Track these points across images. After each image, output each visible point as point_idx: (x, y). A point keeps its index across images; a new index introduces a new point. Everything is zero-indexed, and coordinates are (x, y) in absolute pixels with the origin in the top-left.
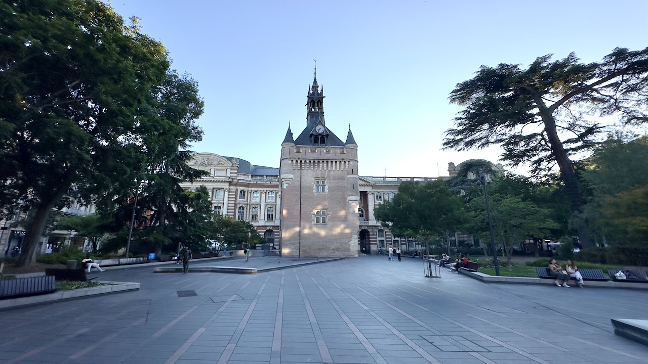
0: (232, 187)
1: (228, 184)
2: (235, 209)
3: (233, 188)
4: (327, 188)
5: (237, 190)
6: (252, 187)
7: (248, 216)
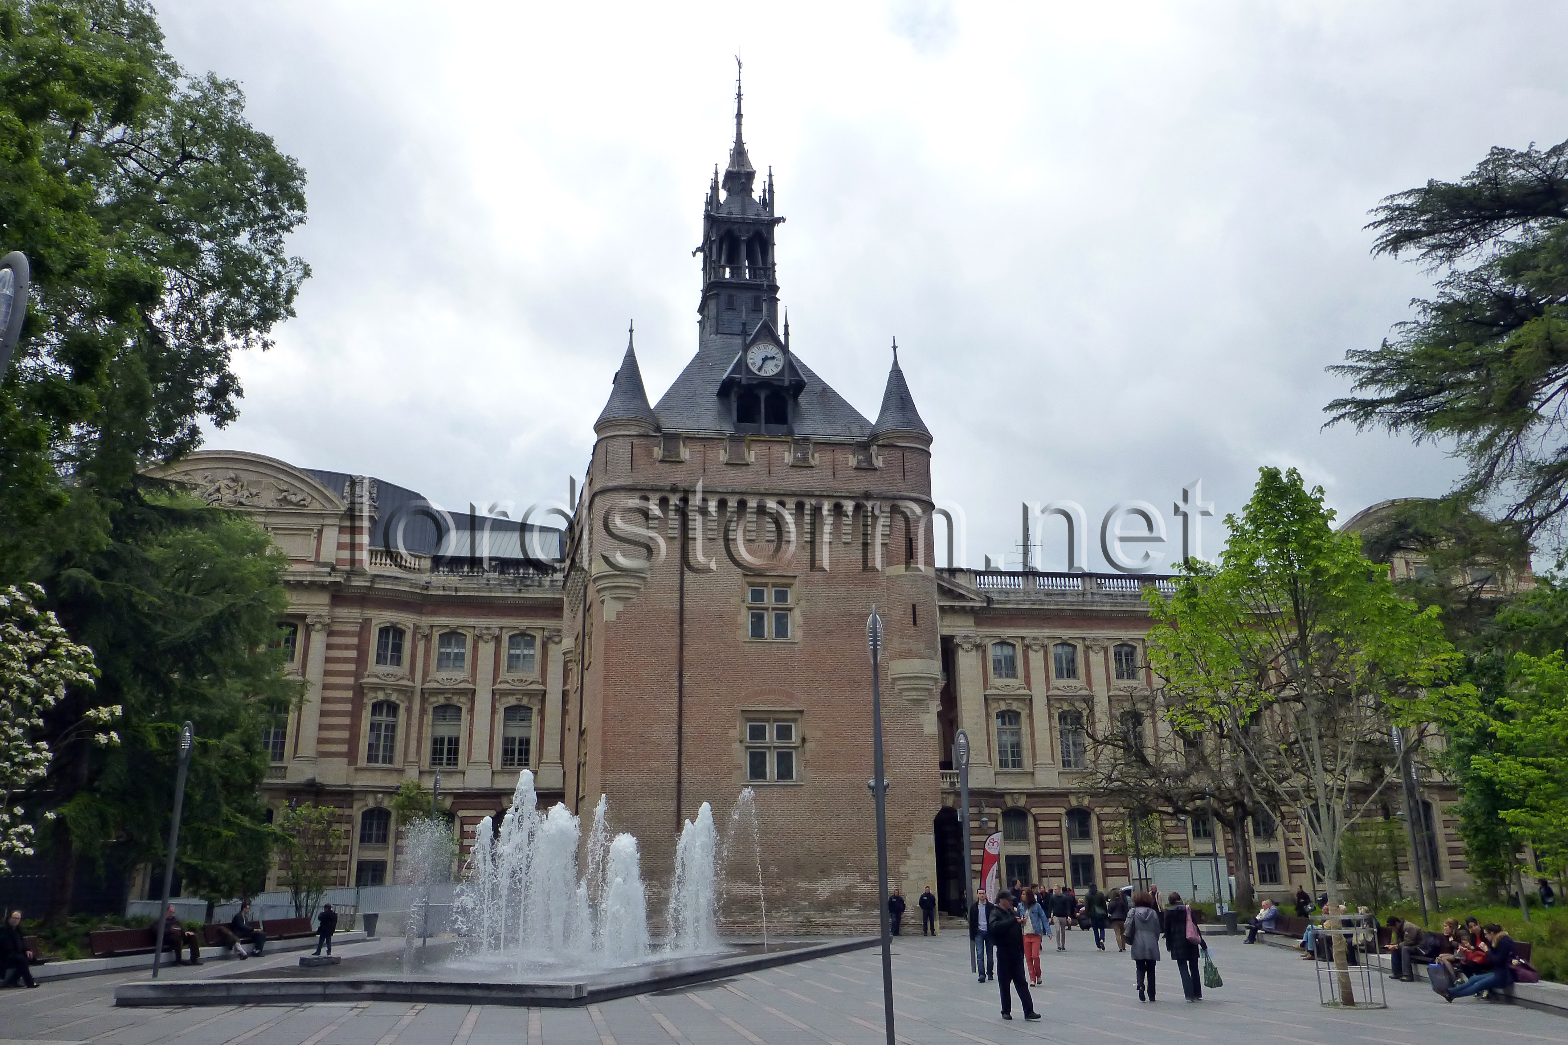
0: (343, 612)
1: (324, 599)
2: (355, 715)
3: (350, 614)
4: (799, 621)
5: (367, 622)
6: (433, 613)
7: (413, 744)
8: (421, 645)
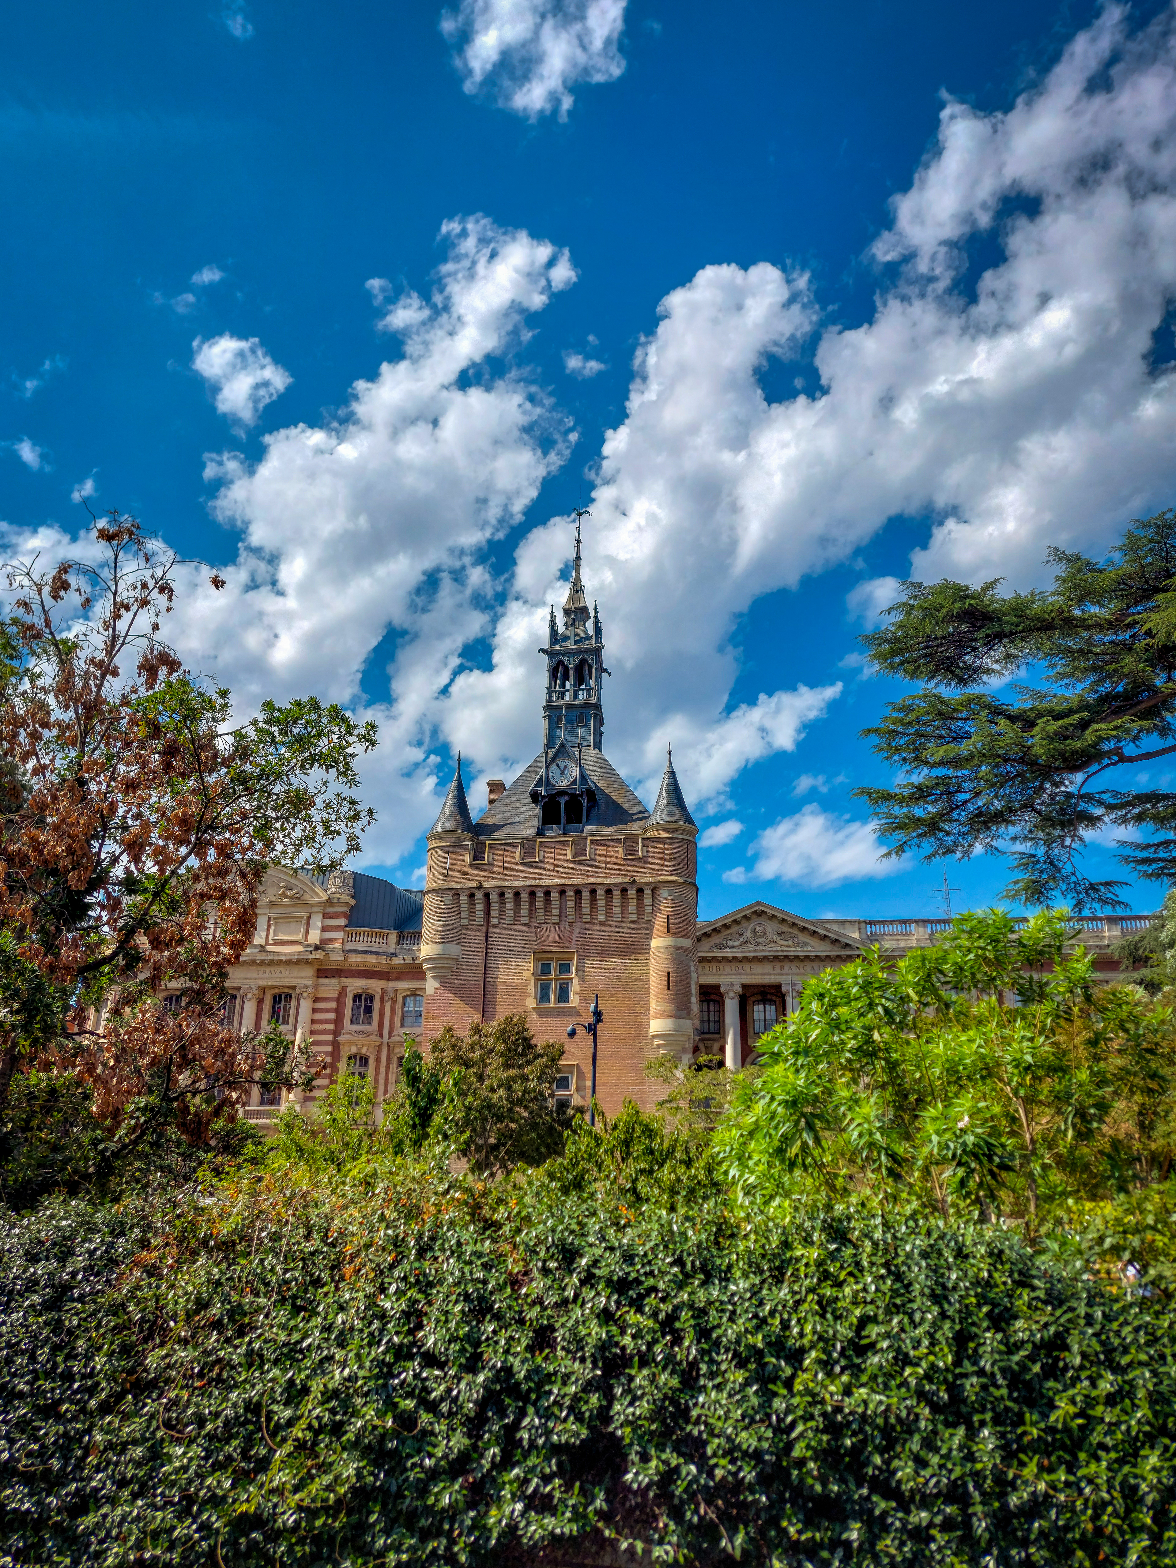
0: (325, 982)
1: (309, 972)
2: (334, 1065)
3: (330, 987)
4: (577, 988)
5: (343, 991)
6: (397, 979)
8: (388, 1006)
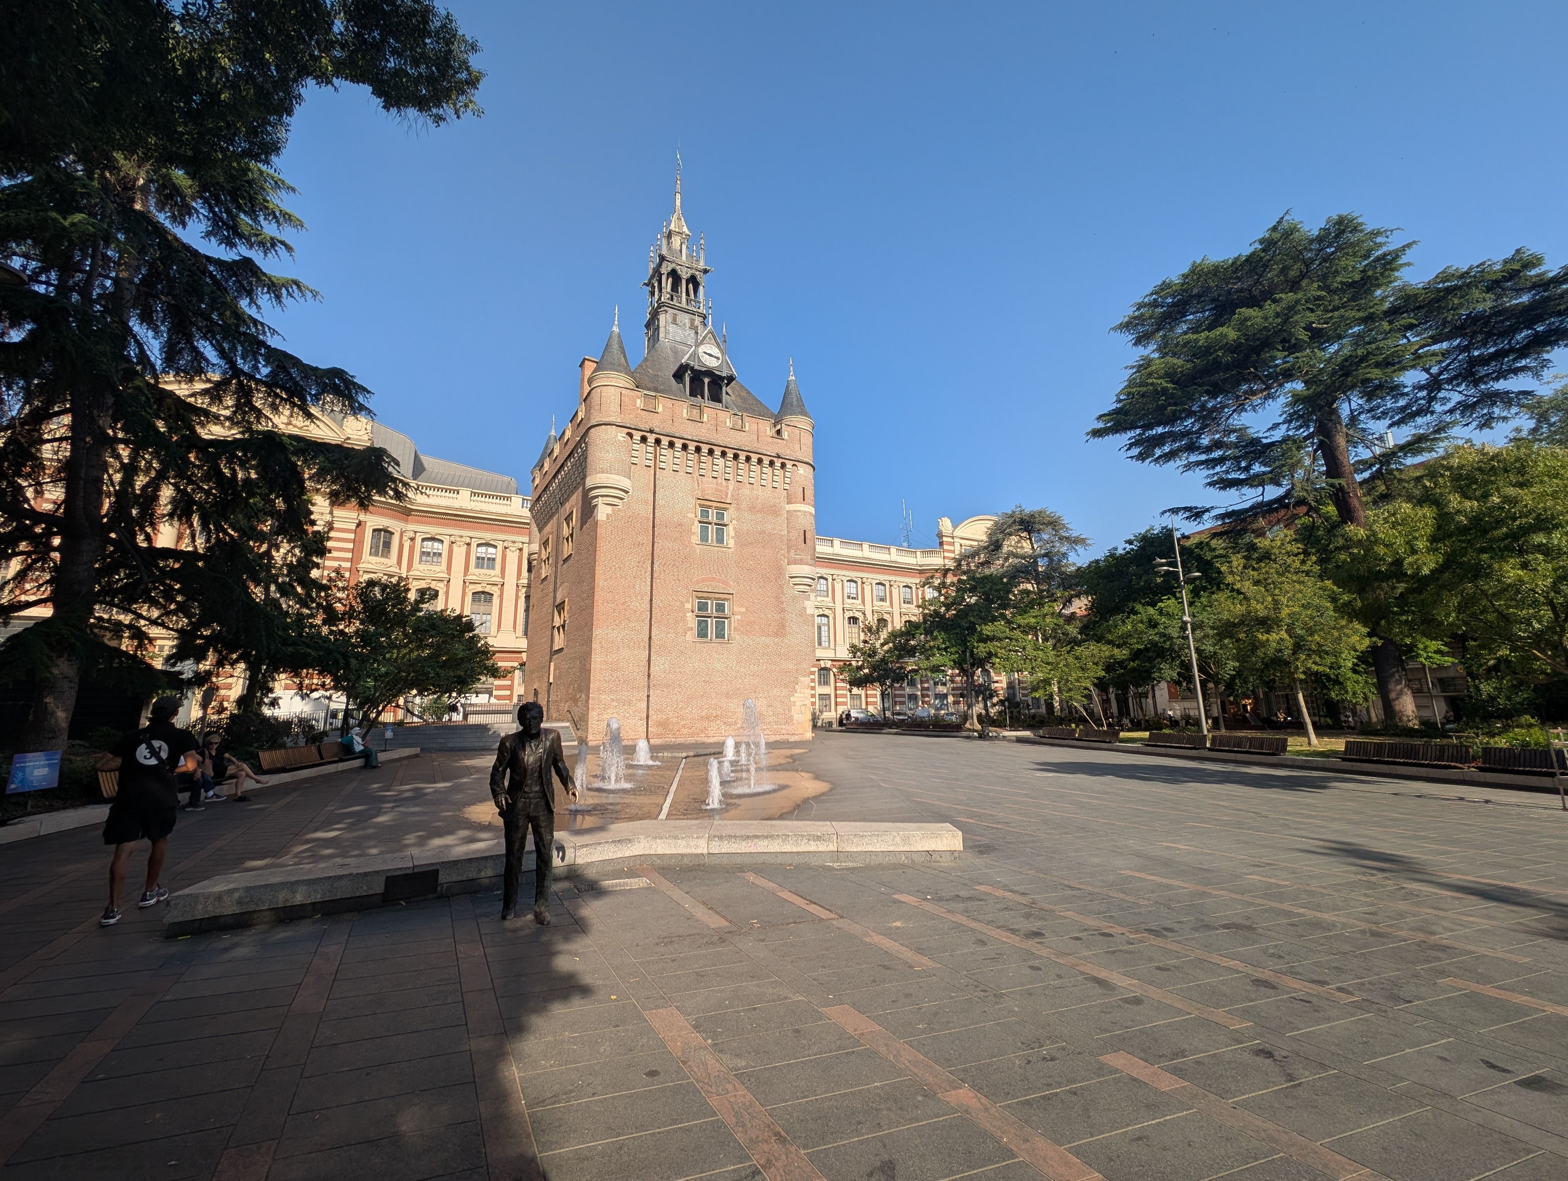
0: (341, 513)
1: (325, 502)
3: (346, 517)
4: (732, 533)
5: (362, 523)
6: (417, 522)
8: (407, 545)
